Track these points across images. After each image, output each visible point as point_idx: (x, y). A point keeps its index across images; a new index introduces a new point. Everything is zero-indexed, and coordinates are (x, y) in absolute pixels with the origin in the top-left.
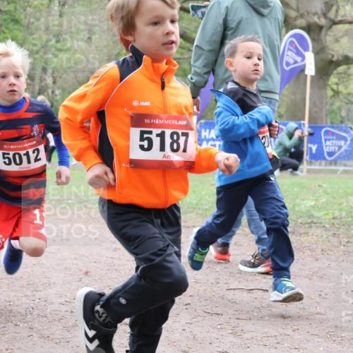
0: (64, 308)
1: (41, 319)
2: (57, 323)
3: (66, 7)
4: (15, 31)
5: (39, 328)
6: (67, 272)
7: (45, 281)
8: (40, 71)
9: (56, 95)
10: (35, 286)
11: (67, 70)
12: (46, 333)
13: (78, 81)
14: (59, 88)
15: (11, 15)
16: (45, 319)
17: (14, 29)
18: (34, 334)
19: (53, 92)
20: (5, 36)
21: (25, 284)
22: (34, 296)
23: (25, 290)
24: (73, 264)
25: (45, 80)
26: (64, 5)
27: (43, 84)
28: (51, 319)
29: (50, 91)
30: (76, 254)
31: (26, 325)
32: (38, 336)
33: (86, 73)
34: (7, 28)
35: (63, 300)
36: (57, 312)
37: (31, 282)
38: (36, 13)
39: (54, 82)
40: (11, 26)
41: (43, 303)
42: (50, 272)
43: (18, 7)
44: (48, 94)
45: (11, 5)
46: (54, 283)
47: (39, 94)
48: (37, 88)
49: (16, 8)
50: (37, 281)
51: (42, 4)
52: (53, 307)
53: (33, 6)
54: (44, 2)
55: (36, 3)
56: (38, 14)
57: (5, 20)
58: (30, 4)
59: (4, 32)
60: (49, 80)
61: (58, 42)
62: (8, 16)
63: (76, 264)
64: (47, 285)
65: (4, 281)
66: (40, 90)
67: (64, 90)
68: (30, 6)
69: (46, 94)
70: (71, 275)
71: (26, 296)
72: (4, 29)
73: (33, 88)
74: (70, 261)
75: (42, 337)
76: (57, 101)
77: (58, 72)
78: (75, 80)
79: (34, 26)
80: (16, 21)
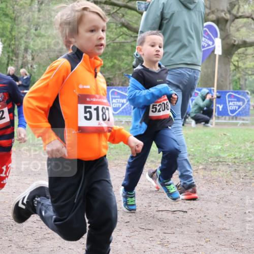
0: (35, 225)
1: (18, 233)
2: (30, 236)
3: (43, 5)
4: (5, 22)
5: (17, 240)
8: (23, 51)
9: (34, 68)
11: (42, 50)
12: (22, 244)
13: (50, 59)
14: (36, 63)
15: (3, 11)
16: (21, 233)
17: (5, 21)
18: (13, 245)
19: (31, 66)
25: (26, 57)
26: (41, 4)
27: (24, 60)
28: (25, 234)
29: (29, 66)
31: (6, 238)
32: (15, 246)
33: (56, 52)
35: (35, 219)
36: (30, 228)
38: (21, 9)
39: (33, 59)
40: (3, 18)
43: (8, 5)
44: (28, 68)
45: (4, 3)
47: (22, 68)
48: (20, 63)
49: (7, 6)
51: (26, 3)
53: (19, 4)
54: (27, 2)
55: (21, 2)
58: (17, 3)
60: (29, 58)
61: (36, 30)
62: (1, 12)
66: (22, 65)
67: (39, 65)
68: (17, 5)
69: (27, 67)
73: (18, 63)
75: (18, 247)
76: (34, 73)
77: (36, 52)
78: (48, 58)
79: (19, 19)
80: (6, 15)
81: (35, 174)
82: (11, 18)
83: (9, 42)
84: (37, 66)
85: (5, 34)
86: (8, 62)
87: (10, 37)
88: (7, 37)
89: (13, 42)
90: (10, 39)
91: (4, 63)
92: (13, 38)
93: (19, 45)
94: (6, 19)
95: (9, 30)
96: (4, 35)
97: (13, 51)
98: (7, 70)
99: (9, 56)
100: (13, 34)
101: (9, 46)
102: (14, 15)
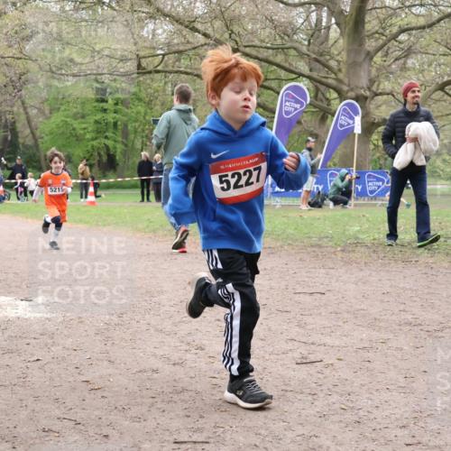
0: (172, 309)
1: (156, 317)
2: (168, 320)
4: (139, 107)
5: (155, 324)
6: (176, 283)
7: (159, 289)
10: (152, 293)
12: (160, 327)
15: (137, 96)
16: (159, 317)
20: (132, 110)
21: (144, 292)
22: (151, 300)
23: (144, 296)
24: (180, 277)
28: (163, 317)
30: (182, 269)
31: (145, 322)
32: (153, 329)
35: (172, 303)
36: (168, 312)
37: (149, 291)
40: (136, 103)
41: (158, 306)
42: (162, 282)
46: (166, 291)
49: (140, 91)
50: (153, 289)
52: (165, 308)
54: (161, 85)
56: (156, 94)
57: (132, 99)
62: (135, 96)
63: (182, 277)
64: (161, 292)
70: (178, 284)
71: (145, 300)
73: (152, 149)
74: (177, 275)
75: (157, 330)
79: (153, 102)
80: (140, 100)
82: (145, 103)
83: (143, 127)
85: (139, 118)
86: (142, 147)
87: (144, 121)
88: (141, 121)
90: (144, 124)
91: (138, 148)
94: (140, 104)
95: (143, 114)
96: (138, 120)
97: (147, 136)
99: (143, 141)
100: (147, 118)
101: (143, 131)
102: (147, 99)
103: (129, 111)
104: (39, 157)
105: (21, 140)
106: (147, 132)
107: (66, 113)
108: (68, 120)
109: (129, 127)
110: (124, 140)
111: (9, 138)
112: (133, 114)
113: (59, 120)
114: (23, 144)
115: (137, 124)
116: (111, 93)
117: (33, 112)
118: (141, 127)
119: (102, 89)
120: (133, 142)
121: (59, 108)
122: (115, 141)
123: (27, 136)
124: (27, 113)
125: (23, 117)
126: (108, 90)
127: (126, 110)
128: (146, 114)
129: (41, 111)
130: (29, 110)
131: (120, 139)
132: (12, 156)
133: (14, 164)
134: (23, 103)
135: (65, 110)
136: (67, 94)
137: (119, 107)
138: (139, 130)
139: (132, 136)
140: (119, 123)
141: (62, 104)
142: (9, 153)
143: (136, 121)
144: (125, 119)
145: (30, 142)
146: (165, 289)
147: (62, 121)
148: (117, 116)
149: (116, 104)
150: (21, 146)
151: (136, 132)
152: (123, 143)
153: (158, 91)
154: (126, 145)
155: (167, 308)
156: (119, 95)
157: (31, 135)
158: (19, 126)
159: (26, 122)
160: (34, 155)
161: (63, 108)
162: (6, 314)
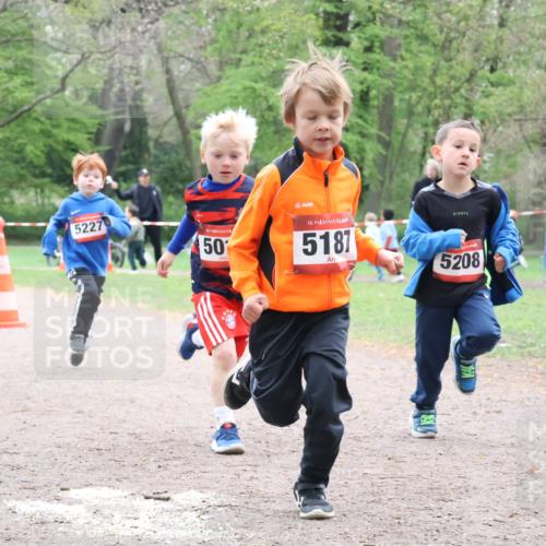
0: (491, 532)
3: (512, 9)
4: (421, 55)
6: (498, 469)
7: (459, 483)
9: (485, 162)
10: (442, 492)
11: (507, 118)
13: (524, 138)
14: (490, 149)
15: (416, 28)
17: (421, 52)
20: (405, 63)
21: (425, 487)
22: (441, 508)
23: (424, 497)
24: (508, 454)
26: (508, 6)
30: (512, 437)
33: (540, 121)
34: (407, 51)
35: (489, 518)
36: (479, 540)
37: (436, 485)
38: (458, 23)
40: (415, 46)
41: (456, 523)
42: (467, 467)
45: (418, 11)
46: (475, 488)
49: (426, 18)
50: (445, 482)
51: (471, 7)
52: (472, 530)
53: (457, 9)
54: (475, 3)
55: (461, 5)
56: (463, 24)
57: (406, 37)
59: (403, 59)
61: (492, 70)
62: (412, 30)
63: (514, 456)
64: (462, 490)
65: (389, 480)
67: (498, 152)
68: (450, 12)
70: (504, 474)
71: (426, 508)
72: (404, 53)
74: (502, 449)
77: (490, 122)
78: (520, 136)
79: (455, 44)
80: (423, 38)
81: (488, 412)
82: (434, 45)
83: (428, 103)
84: (491, 155)
85: (419, 82)
86: (424, 148)
87: (431, 89)
88: (425, 89)
89: (437, 101)
90: (431, 94)
91: (415, 152)
92: (439, 91)
93: (450, 107)
94: (423, 48)
95: (429, 73)
96: (418, 86)
98: (422, 167)
99: (426, 134)
100: (439, 81)
101: (429, 110)
102: (441, 38)
103: (397, 66)
104: (191, 169)
105: (152, 132)
106: (436, 113)
107: (254, 71)
108: (259, 86)
109: (396, 103)
110: (383, 134)
111: (127, 127)
112: (406, 72)
113: (239, 87)
114: (156, 141)
115: (414, 96)
116: (357, 25)
117: (181, 69)
118: (425, 101)
119: (338, 16)
120: (404, 136)
121: (240, 60)
122: (363, 135)
123: (166, 124)
124: (168, 71)
125: (160, 80)
126: (351, 18)
127: (392, 64)
128: (435, 72)
129: (199, 66)
130: (173, 64)
131: (373, 130)
132: (131, 167)
133: (134, 186)
134: (160, 49)
135: (253, 63)
136: (257, 28)
137: (375, 56)
138: (419, 108)
139: (401, 123)
140: (373, 93)
141: (244, 52)
142: (125, 161)
143: (413, 88)
144: (388, 82)
145: (171, 135)
146: (473, 483)
147: (245, 89)
148: (370, 77)
149: (369, 49)
150: (151, 144)
151: (410, 113)
152: (380, 140)
153: (466, 18)
154: (387, 145)
155: (478, 529)
156: (375, 29)
157: (174, 121)
158: (149, 101)
159: (165, 91)
160: (180, 165)
161: (247, 59)
162: (111, 528)
